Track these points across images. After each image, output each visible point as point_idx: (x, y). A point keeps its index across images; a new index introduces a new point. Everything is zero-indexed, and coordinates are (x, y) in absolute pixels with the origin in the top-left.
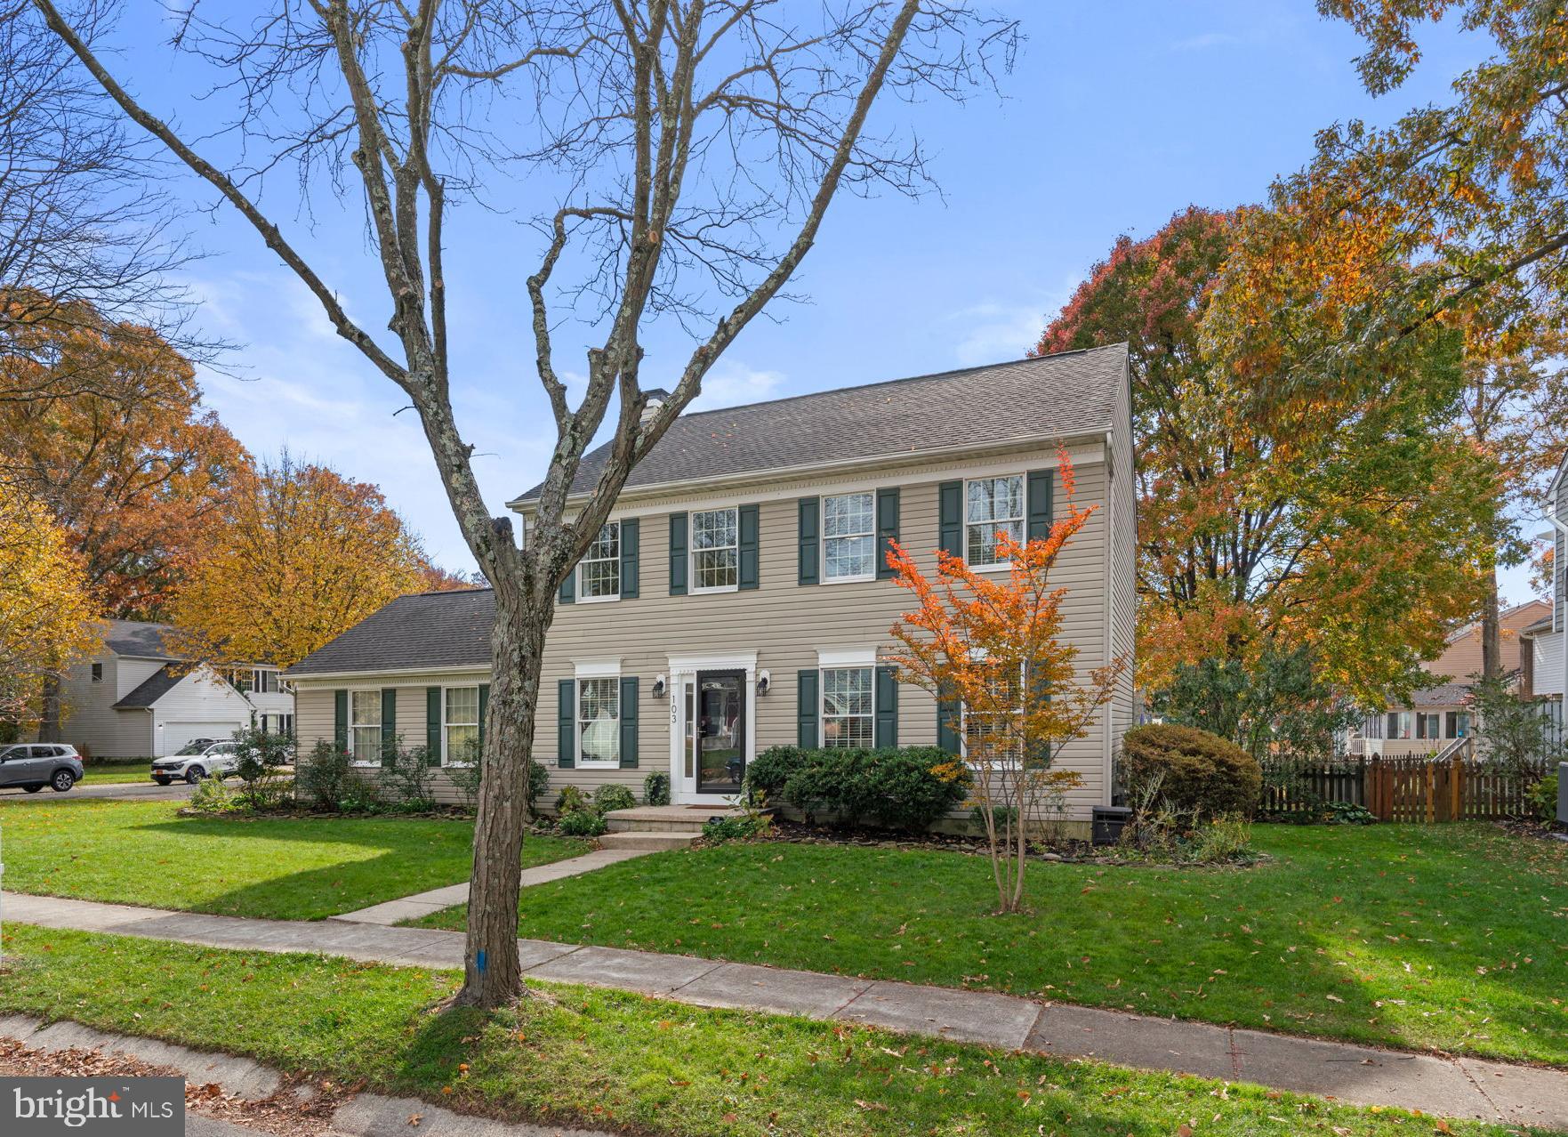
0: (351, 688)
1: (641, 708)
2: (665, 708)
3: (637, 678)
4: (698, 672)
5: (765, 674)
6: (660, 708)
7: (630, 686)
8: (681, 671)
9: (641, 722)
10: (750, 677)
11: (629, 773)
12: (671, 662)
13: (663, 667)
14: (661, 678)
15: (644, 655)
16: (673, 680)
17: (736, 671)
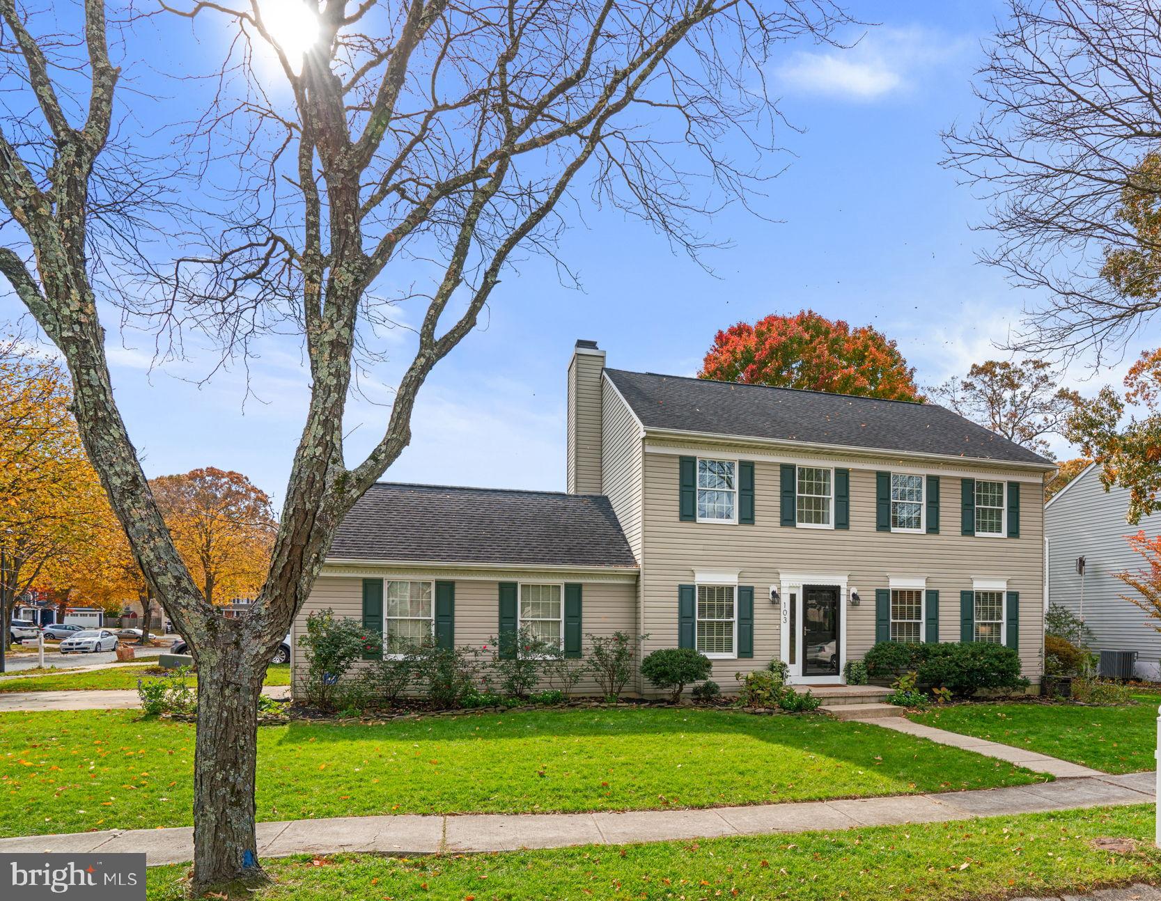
0: (387, 577)
1: (755, 611)
2: (778, 612)
3: (752, 587)
4: (804, 586)
5: (854, 590)
6: (772, 611)
7: (747, 594)
8: (792, 583)
9: (755, 622)
10: (843, 592)
11: (745, 662)
12: (782, 576)
13: (777, 581)
14: (773, 588)
15: (759, 570)
16: (783, 591)
17: (833, 587)
